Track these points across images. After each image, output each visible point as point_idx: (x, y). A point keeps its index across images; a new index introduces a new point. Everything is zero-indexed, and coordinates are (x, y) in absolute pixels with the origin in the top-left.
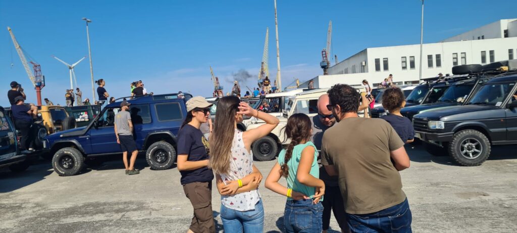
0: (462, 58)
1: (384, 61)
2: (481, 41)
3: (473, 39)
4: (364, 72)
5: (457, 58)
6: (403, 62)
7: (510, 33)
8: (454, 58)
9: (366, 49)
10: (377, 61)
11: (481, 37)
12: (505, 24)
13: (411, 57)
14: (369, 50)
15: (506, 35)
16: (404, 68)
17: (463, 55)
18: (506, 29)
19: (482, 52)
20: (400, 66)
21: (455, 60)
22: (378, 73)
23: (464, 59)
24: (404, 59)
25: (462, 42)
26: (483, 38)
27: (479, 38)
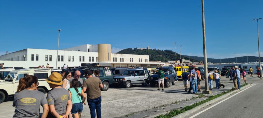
0: (72, 58)
1: (36, 56)
2: (79, 52)
3: (76, 51)
4: (24, 61)
5: (70, 58)
6: (46, 57)
7: (90, 50)
8: (69, 58)
9: (27, 49)
10: (33, 56)
11: (79, 50)
12: (88, 46)
13: (50, 55)
14: (28, 49)
15: (88, 51)
16: (47, 60)
17: (73, 57)
18: (88, 48)
19: (80, 56)
20: (44, 59)
21: (69, 59)
22: (33, 61)
23: (73, 59)
24: (47, 56)
25: (72, 51)
26: (80, 51)
27: (78, 51)
